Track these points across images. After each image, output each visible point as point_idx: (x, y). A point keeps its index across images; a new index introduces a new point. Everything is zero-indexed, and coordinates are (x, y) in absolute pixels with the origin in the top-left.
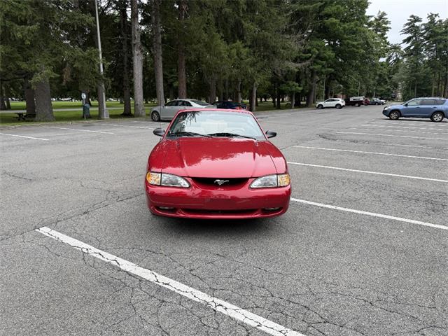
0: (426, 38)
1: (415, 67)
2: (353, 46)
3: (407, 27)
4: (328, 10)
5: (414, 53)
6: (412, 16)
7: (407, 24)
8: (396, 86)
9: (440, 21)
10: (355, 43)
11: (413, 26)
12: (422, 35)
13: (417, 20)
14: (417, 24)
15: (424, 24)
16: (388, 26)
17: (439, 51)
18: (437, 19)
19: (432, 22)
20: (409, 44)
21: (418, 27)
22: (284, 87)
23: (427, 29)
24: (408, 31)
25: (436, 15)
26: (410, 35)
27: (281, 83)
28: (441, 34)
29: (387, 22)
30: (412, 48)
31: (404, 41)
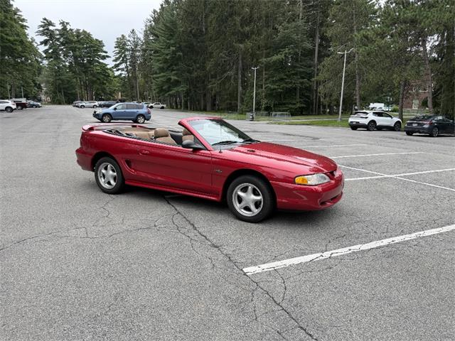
0: (62, 44)
1: (57, 72)
2: (9, 41)
3: (41, 29)
5: (53, 55)
6: (45, 19)
7: (41, 26)
8: (40, 87)
9: (71, 30)
10: (11, 38)
11: (48, 29)
12: (58, 40)
13: (50, 24)
14: (51, 28)
15: (58, 30)
16: (25, 24)
17: (75, 57)
18: (68, 27)
19: (64, 29)
20: (47, 47)
21: (53, 31)
23: (62, 35)
24: (43, 33)
25: (67, 23)
26: (46, 38)
28: (75, 42)
29: (23, 20)
30: (50, 51)
31: (42, 43)
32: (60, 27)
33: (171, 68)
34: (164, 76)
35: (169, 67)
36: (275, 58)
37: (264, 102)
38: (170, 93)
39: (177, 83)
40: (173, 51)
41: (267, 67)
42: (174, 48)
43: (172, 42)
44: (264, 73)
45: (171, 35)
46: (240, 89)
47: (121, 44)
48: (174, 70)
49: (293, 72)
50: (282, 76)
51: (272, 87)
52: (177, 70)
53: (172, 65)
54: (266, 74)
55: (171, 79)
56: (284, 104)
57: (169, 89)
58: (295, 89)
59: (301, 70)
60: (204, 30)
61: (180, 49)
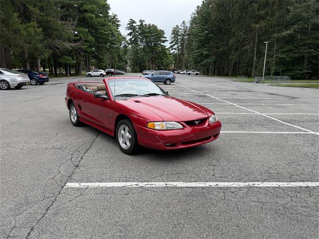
0: (140, 34)
1: (136, 52)
2: (105, 34)
3: (129, 26)
4: (86, 7)
5: (134, 42)
6: (131, 19)
7: (129, 24)
8: (126, 62)
9: (146, 25)
10: (106, 33)
11: (132, 26)
12: (137, 32)
13: (134, 22)
14: (134, 25)
15: (137, 25)
16: (119, 23)
17: (147, 43)
18: (144, 23)
19: (142, 24)
20: (131, 37)
21: (135, 27)
22: (62, 60)
23: (140, 29)
24: (130, 28)
25: (144, 21)
26: (131, 31)
27: (59, 57)
28: (147, 33)
29: (118, 21)
30: (133, 39)
31: (128, 35)
32: (139, 24)
33: (204, 46)
34: (199, 52)
35: (203, 45)
36: (285, 33)
37: (273, 68)
38: (202, 63)
39: (207, 56)
40: (206, 34)
41: (278, 40)
42: (207, 32)
43: (206, 27)
44: (275, 45)
45: (206, 22)
46: (255, 58)
47: (175, 32)
48: (206, 47)
49: (301, 44)
50: (291, 47)
51: (281, 56)
52: (208, 47)
53: (204, 44)
54: (276, 46)
55: (203, 53)
56: (292, 70)
57: (202, 61)
58: (303, 57)
59: (309, 41)
60: (231, 16)
61: (211, 32)
